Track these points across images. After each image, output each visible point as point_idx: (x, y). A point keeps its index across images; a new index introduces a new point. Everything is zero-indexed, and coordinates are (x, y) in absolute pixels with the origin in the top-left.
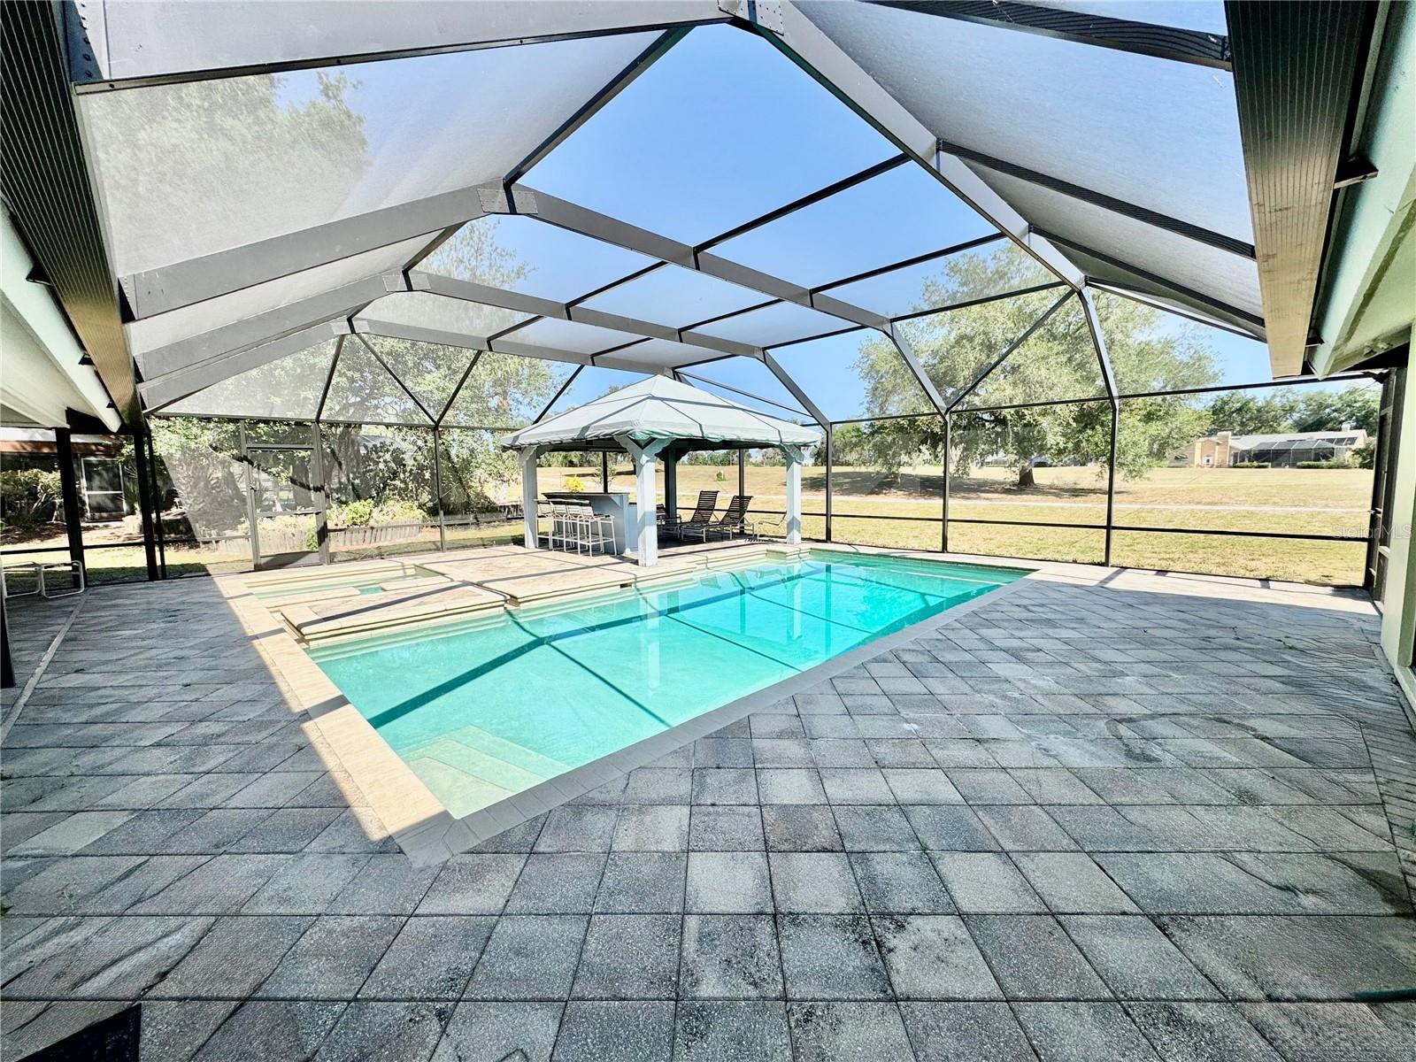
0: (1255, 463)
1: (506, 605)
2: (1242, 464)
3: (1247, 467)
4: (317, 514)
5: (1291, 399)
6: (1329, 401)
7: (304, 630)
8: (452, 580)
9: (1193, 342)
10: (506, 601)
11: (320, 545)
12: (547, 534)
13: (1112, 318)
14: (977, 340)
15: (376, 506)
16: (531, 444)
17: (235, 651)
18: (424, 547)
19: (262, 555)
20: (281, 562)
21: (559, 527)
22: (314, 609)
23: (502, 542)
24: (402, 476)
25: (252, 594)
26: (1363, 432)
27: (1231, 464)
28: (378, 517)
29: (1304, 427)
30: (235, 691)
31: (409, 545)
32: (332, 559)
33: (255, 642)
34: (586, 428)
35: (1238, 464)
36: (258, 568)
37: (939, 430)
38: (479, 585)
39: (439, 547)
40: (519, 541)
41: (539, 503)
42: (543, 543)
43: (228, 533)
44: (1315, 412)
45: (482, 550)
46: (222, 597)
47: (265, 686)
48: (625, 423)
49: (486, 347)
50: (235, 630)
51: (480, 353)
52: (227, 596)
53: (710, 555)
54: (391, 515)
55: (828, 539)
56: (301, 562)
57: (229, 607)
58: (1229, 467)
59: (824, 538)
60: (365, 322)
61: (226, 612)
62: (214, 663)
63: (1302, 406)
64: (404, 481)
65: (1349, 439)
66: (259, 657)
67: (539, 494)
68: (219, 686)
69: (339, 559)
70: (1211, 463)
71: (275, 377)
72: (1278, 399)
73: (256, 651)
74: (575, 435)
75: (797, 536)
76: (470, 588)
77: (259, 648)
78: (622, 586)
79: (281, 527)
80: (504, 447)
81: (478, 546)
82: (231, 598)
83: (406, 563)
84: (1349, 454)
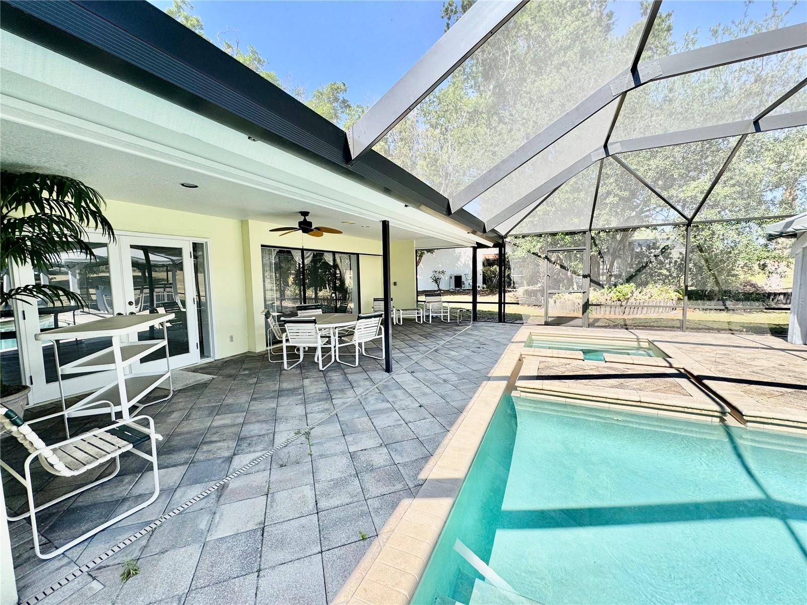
1: (723, 418)
4: (584, 293)
7: (517, 383)
10: (723, 413)
11: (583, 314)
17: (468, 387)
18: (670, 324)
19: (549, 315)
20: (559, 321)
22: (542, 364)
23: (758, 330)
24: (668, 266)
25: (524, 342)
30: (427, 426)
31: (657, 320)
32: (590, 324)
33: (484, 383)
36: (547, 324)
38: (697, 380)
39: (681, 327)
40: (780, 332)
49: (752, 128)
50: (488, 368)
51: (744, 136)
54: (649, 296)
56: (571, 323)
57: (505, 349)
60: (618, 144)
61: (500, 352)
64: (669, 270)
66: (471, 398)
73: (475, 392)
76: (683, 382)
80: (770, 235)
81: (726, 330)
82: (513, 342)
83: (640, 337)
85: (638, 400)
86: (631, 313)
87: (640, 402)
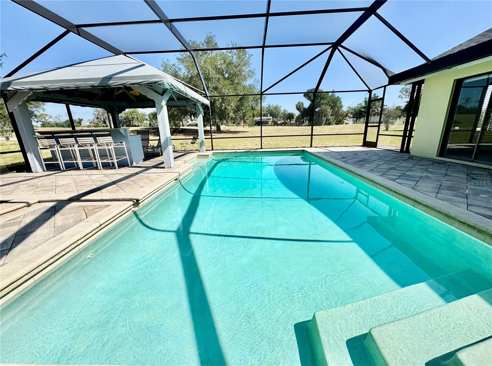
8: (29, 204)
10: (134, 204)
16: (32, 89)
26: (272, 117)
42: (52, 167)
55: (213, 149)
65: (270, 119)
75: (204, 149)
78: (175, 180)
84: (270, 122)
87: (100, 225)
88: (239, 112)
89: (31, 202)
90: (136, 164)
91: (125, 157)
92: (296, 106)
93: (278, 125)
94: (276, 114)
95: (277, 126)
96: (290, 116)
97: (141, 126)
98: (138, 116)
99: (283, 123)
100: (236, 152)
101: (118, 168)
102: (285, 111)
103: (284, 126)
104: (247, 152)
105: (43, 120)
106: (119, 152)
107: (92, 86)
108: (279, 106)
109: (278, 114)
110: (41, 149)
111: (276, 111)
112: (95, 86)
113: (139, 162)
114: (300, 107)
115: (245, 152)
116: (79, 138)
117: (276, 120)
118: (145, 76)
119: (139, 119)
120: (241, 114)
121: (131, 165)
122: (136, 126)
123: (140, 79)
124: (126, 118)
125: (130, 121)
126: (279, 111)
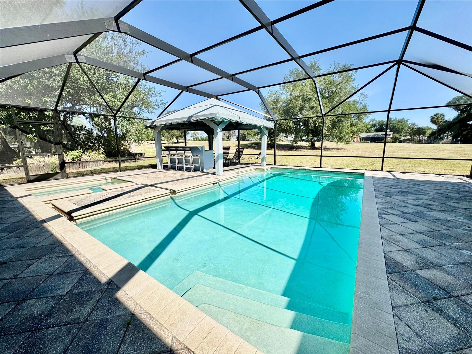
0: (366, 141)
1: (170, 195)
2: (362, 141)
3: (364, 142)
4: (59, 155)
5: (375, 122)
6: (384, 123)
7: (73, 215)
8: (137, 184)
9: (362, 102)
10: (171, 193)
11: (62, 170)
12: (167, 163)
13: (343, 92)
14: (301, 97)
15: (84, 152)
16: (161, 125)
17: (33, 232)
18: (109, 170)
21: (172, 161)
22: (72, 201)
25: (30, 195)
26: (392, 132)
27: (360, 141)
28: (84, 157)
29: (377, 131)
30: (45, 265)
31: (102, 169)
32: (67, 176)
33: (45, 225)
34: (191, 117)
35: (361, 141)
36: (29, 182)
37: (288, 128)
38: (152, 185)
39: (120, 170)
40: (154, 166)
41: (163, 150)
42: (165, 167)
43: (8, 165)
44: (380, 126)
45: (138, 171)
46: (12, 197)
47: (66, 259)
48: (212, 114)
49: (143, 78)
50: (27, 217)
51: (139, 79)
52: (16, 197)
53: (240, 170)
54: (91, 157)
55: (275, 164)
56: (55, 177)
57: (19, 203)
58: (359, 142)
59: (274, 164)
60: (83, 57)
61: (17, 206)
62: (20, 242)
63: (377, 125)
65: (389, 134)
66: (52, 235)
67: (162, 147)
68: (30, 262)
69: (71, 176)
70: (354, 141)
71: (28, 90)
72: (371, 122)
73: (48, 231)
74: (185, 120)
75: (265, 163)
76: (150, 187)
77: (50, 228)
78: (214, 184)
79: (37, 162)
80: (146, 126)
82: (19, 198)
83: (107, 177)
84: (389, 139)
85: (144, 198)
86: (83, 168)
87: (145, 199)
88: (335, 129)
89: (138, 184)
90: (206, 170)
91: (199, 165)
92: (430, 118)
93: (401, 142)
94: (399, 129)
95: (399, 142)
96: (420, 131)
97: (253, 140)
98: (252, 132)
99: (408, 140)
100: (291, 169)
101: (192, 172)
102: (413, 125)
103: (409, 143)
104: (302, 169)
105: (195, 136)
106: (195, 161)
107: (183, 122)
108: (406, 119)
109: (402, 129)
110: (163, 156)
111: (401, 125)
112: (185, 122)
113: (209, 169)
114: (437, 119)
115: (299, 169)
116: (178, 151)
117: (398, 136)
118: (208, 114)
119: (252, 135)
120: (336, 131)
121: (201, 171)
122: (249, 141)
123: (205, 116)
124: (243, 134)
125: (246, 136)
126: (404, 126)
